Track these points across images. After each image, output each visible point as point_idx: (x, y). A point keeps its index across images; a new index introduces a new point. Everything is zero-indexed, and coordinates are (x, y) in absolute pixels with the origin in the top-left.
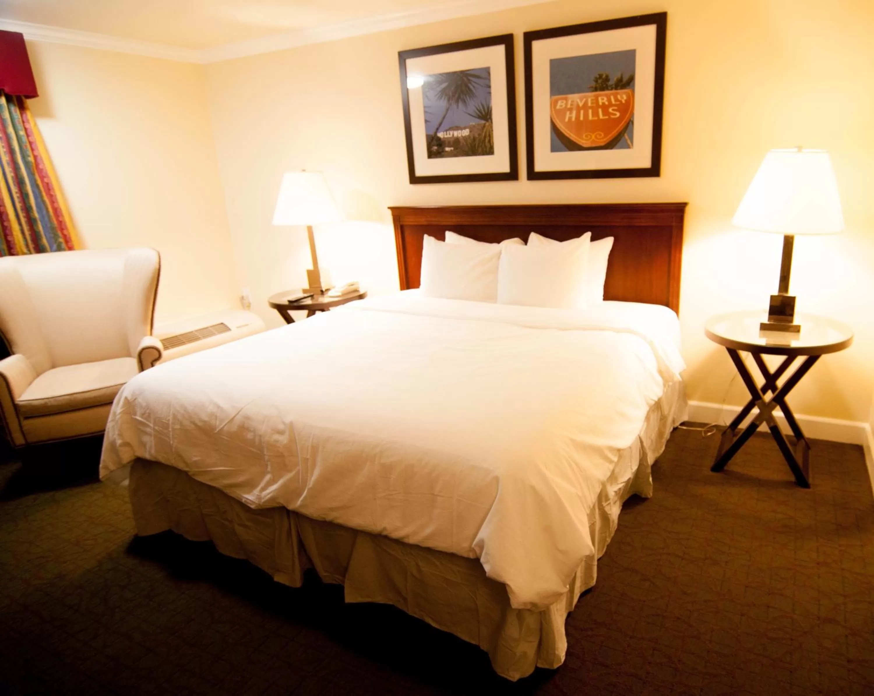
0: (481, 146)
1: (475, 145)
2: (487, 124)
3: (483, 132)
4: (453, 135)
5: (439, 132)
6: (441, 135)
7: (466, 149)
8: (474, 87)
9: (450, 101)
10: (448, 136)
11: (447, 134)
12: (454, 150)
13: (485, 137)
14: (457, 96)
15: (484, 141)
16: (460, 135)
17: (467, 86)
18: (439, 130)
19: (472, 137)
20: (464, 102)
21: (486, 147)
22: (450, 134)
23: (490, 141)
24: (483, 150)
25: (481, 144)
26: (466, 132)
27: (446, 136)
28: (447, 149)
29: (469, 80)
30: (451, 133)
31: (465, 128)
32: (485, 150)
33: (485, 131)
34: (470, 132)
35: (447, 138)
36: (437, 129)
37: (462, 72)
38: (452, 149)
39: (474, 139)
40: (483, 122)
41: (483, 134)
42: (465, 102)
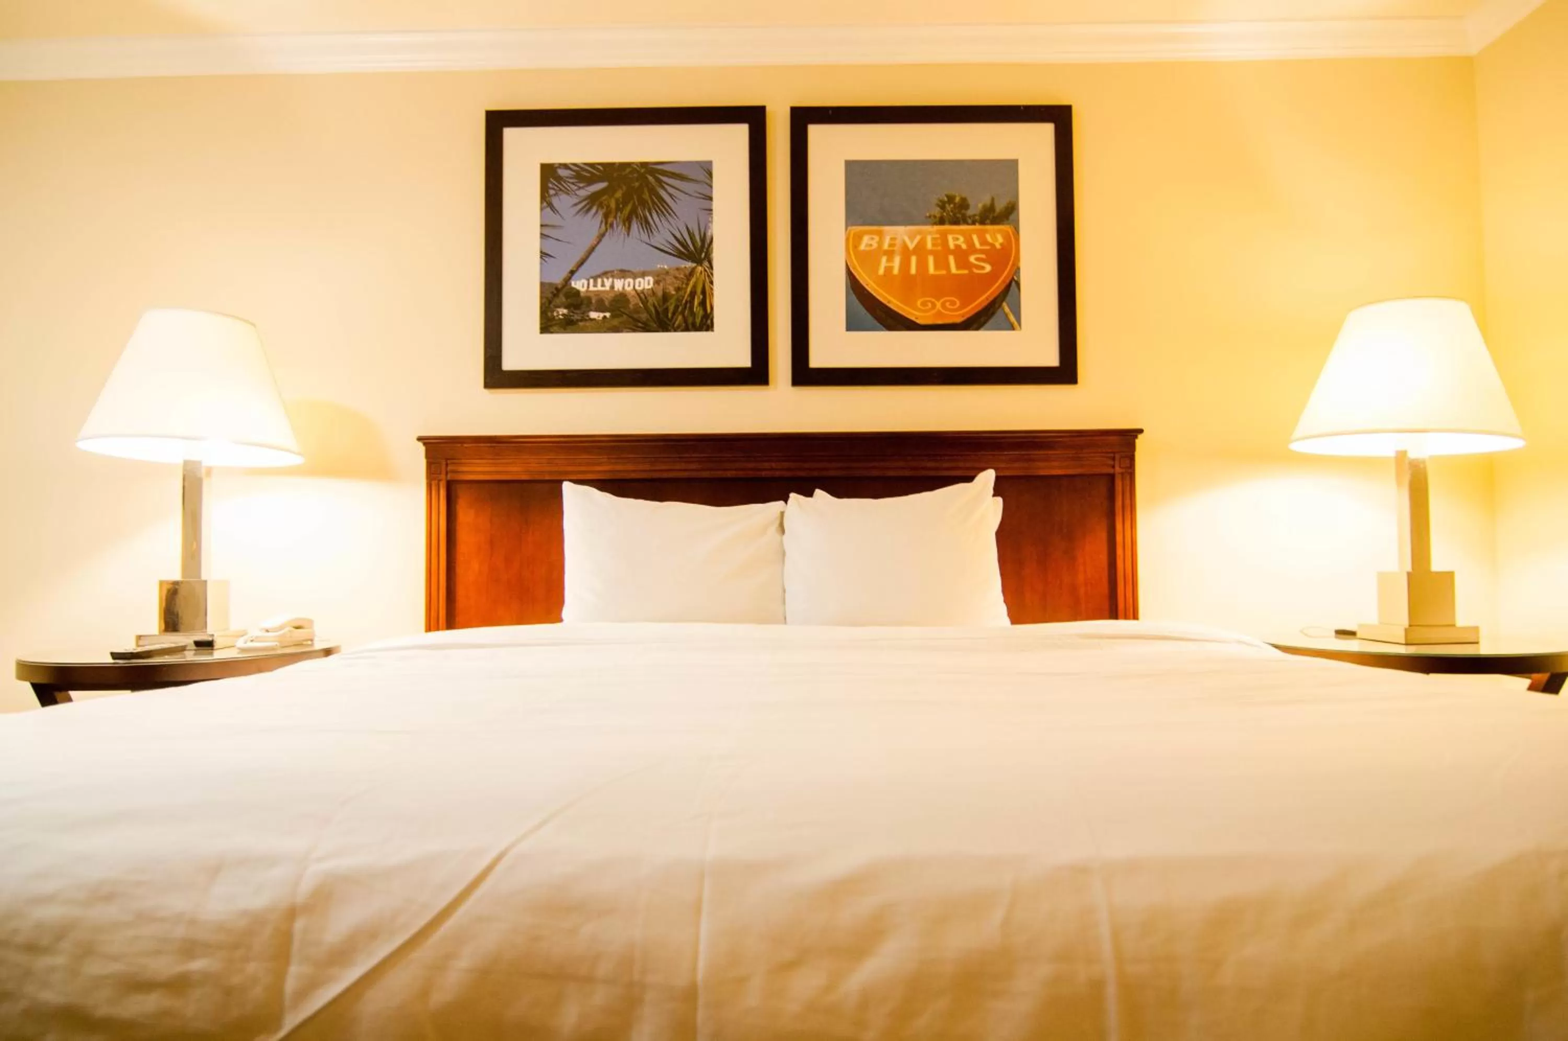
0: (683, 313)
1: (667, 310)
2: (700, 268)
3: (687, 284)
4: (612, 287)
5: (576, 280)
6: (579, 284)
7: (644, 316)
8: (671, 195)
9: (610, 220)
10: (599, 288)
11: (595, 286)
12: (612, 316)
13: (693, 294)
14: (628, 208)
15: (691, 301)
16: (629, 289)
17: (653, 192)
18: (576, 275)
19: (660, 294)
20: (646, 225)
21: (693, 314)
22: (603, 285)
23: (703, 303)
24: (685, 320)
25: (680, 309)
26: (646, 283)
27: (592, 288)
28: (593, 315)
29: (659, 181)
30: (608, 283)
31: (643, 275)
32: (690, 320)
33: (691, 283)
34: (657, 282)
35: (598, 293)
36: (572, 273)
37: (644, 165)
38: (608, 315)
39: (666, 297)
40: (690, 265)
41: (689, 290)
42: (647, 222)
